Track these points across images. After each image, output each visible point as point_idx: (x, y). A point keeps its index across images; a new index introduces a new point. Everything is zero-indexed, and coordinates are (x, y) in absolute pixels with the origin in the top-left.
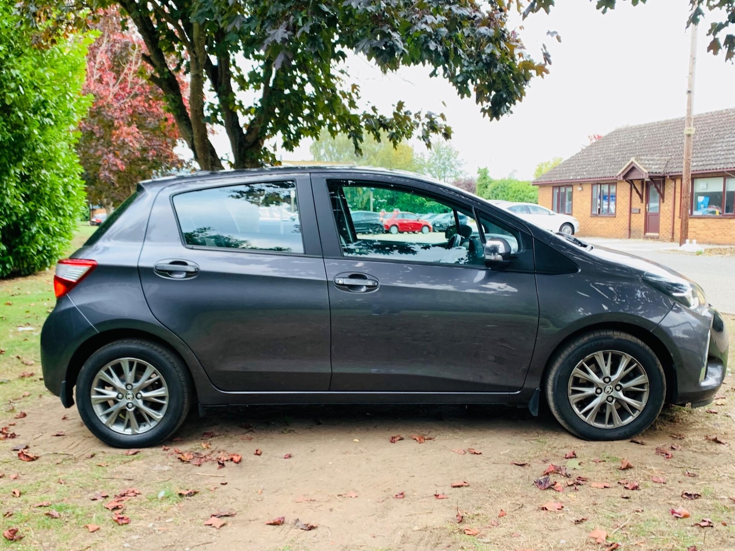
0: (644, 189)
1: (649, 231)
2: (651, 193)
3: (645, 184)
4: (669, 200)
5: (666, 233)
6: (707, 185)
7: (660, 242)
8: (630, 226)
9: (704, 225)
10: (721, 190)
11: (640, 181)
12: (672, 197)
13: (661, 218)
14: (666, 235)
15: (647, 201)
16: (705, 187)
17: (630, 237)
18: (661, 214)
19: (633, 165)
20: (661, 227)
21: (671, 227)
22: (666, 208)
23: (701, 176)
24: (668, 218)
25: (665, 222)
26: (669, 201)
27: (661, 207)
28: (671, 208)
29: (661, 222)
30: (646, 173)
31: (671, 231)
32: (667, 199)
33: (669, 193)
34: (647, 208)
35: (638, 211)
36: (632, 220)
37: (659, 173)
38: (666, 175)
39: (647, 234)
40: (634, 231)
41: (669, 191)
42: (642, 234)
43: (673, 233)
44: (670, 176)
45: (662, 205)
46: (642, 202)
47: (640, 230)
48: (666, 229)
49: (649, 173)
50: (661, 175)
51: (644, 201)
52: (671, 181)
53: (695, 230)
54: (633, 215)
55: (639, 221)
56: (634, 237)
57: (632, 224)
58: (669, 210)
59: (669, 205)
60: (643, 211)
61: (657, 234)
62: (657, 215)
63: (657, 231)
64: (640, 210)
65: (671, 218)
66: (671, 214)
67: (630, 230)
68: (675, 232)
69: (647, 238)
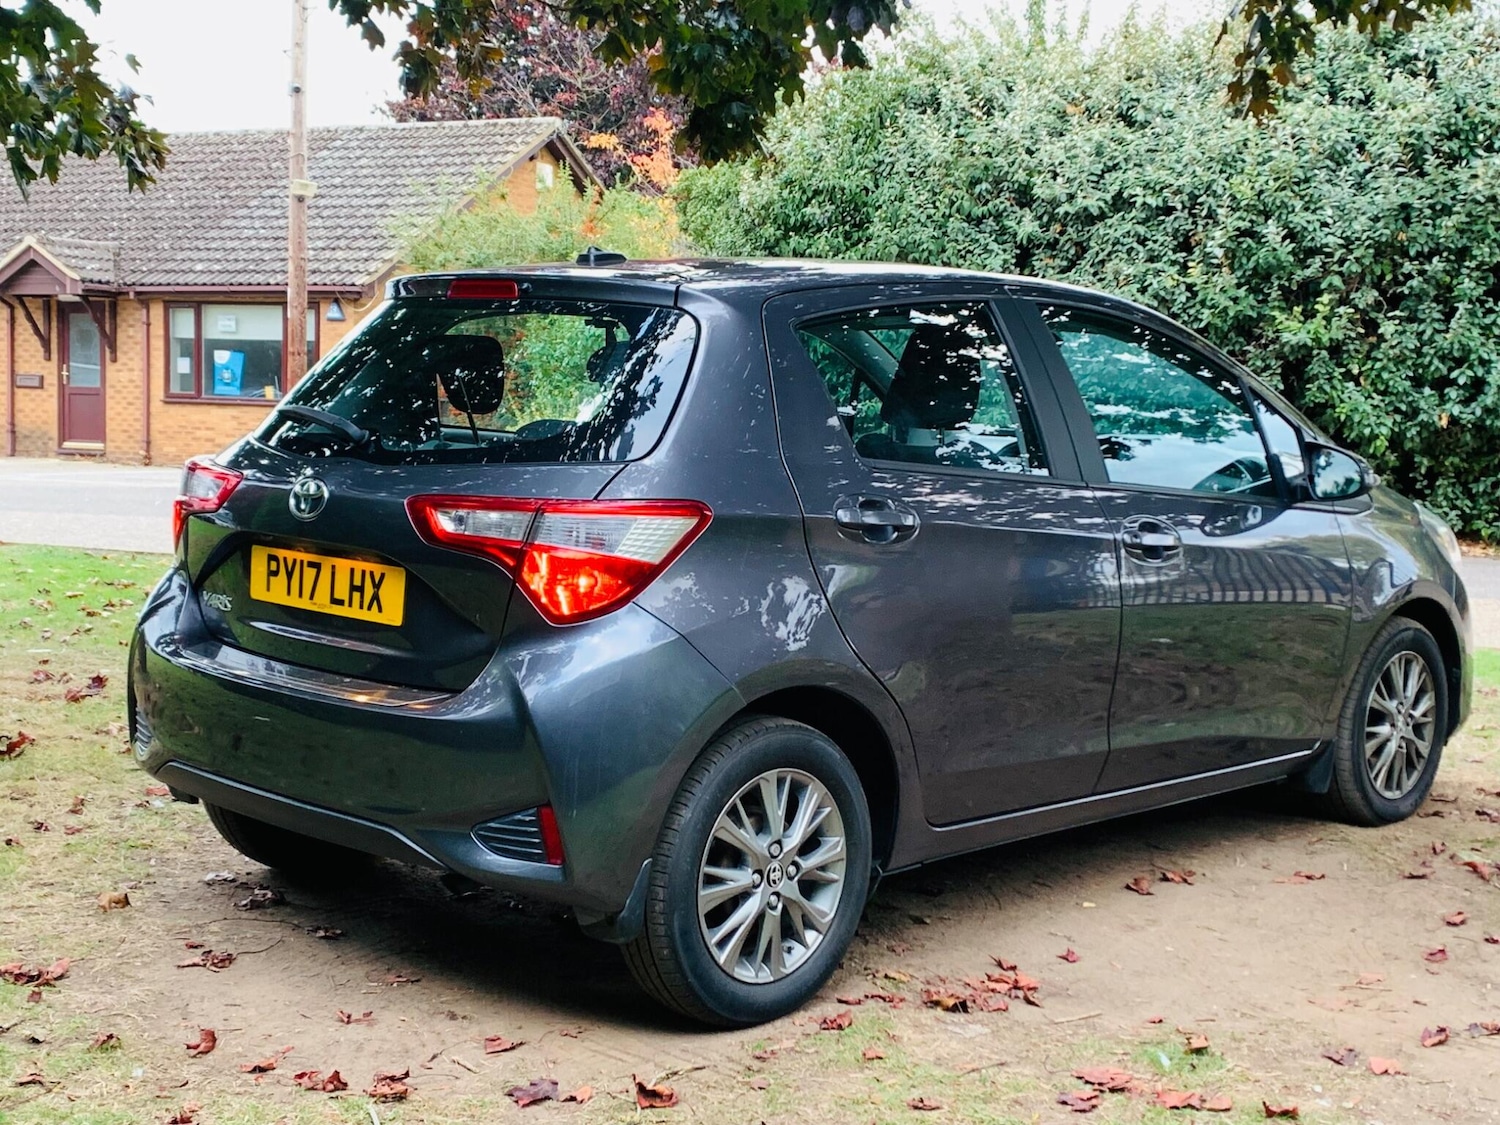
0: (54, 324)
1: (71, 438)
2: (73, 333)
3: (54, 308)
4: (131, 354)
5: (124, 442)
6: (237, 323)
7: (110, 465)
8: (13, 424)
9: (234, 423)
10: (279, 337)
11: (40, 300)
12: (140, 349)
13: (109, 403)
14: (125, 447)
15: (64, 358)
16: (233, 329)
17: (13, 455)
18: (109, 392)
19: (32, 256)
20: (110, 426)
21: (140, 425)
22: (124, 376)
23: (221, 298)
24: (130, 404)
25: (121, 413)
26: (131, 359)
27: (109, 375)
28: (138, 376)
29: (109, 413)
30: (74, 280)
31: (141, 436)
32: (125, 353)
33: (130, 337)
34: (65, 373)
35: (36, 383)
36: (18, 406)
37: (108, 283)
38: (125, 289)
39: (67, 444)
40: (26, 437)
41: (131, 332)
42: (53, 445)
43: (148, 443)
44: (138, 293)
45: (111, 368)
46: (48, 358)
47: (45, 433)
48: (125, 431)
49: (83, 281)
50: (112, 288)
51: (55, 356)
52: (138, 306)
53: (209, 434)
54: (19, 392)
55: (41, 410)
56: (28, 453)
57: (19, 416)
58: (131, 381)
59: (132, 370)
60: (52, 380)
61: (98, 446)
62: (98, 396)
63: (100, 434)
64: (42, 378)
65: (141, 403)
66: (139, 392)
67: (13, 432)
68: (152, 438)
69: (70, 454)
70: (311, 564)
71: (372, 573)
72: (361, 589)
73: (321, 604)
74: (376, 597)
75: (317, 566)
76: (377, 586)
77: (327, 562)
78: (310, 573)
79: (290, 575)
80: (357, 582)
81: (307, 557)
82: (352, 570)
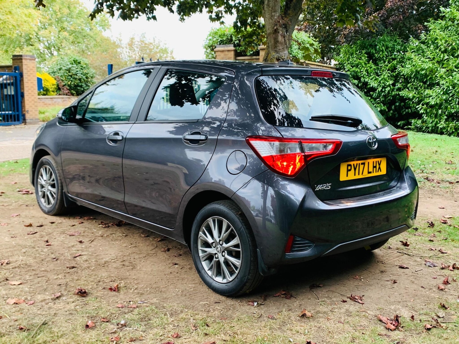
70: (362, 164)
71: (378, 161)
72: (375, 167)
73: (365, 175)
74: (379, 168)
75: (364, 164)
76: (379, 165)
77: (366, 162)
78: (362, 166)
79: (355, 169)
80: (375, 165)
81: (360, 162)
82: (373, 162)
